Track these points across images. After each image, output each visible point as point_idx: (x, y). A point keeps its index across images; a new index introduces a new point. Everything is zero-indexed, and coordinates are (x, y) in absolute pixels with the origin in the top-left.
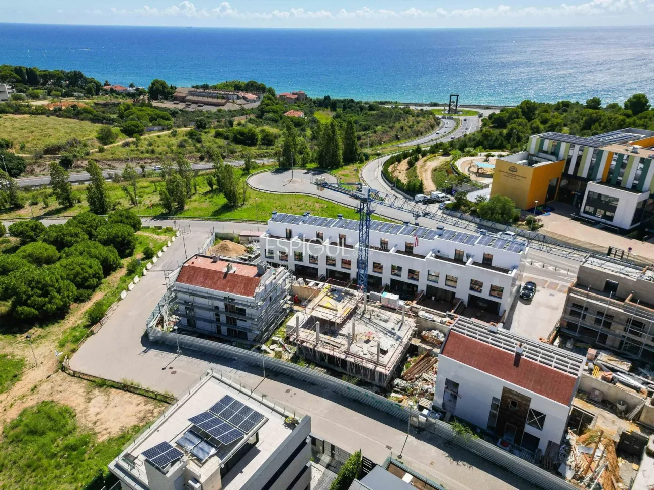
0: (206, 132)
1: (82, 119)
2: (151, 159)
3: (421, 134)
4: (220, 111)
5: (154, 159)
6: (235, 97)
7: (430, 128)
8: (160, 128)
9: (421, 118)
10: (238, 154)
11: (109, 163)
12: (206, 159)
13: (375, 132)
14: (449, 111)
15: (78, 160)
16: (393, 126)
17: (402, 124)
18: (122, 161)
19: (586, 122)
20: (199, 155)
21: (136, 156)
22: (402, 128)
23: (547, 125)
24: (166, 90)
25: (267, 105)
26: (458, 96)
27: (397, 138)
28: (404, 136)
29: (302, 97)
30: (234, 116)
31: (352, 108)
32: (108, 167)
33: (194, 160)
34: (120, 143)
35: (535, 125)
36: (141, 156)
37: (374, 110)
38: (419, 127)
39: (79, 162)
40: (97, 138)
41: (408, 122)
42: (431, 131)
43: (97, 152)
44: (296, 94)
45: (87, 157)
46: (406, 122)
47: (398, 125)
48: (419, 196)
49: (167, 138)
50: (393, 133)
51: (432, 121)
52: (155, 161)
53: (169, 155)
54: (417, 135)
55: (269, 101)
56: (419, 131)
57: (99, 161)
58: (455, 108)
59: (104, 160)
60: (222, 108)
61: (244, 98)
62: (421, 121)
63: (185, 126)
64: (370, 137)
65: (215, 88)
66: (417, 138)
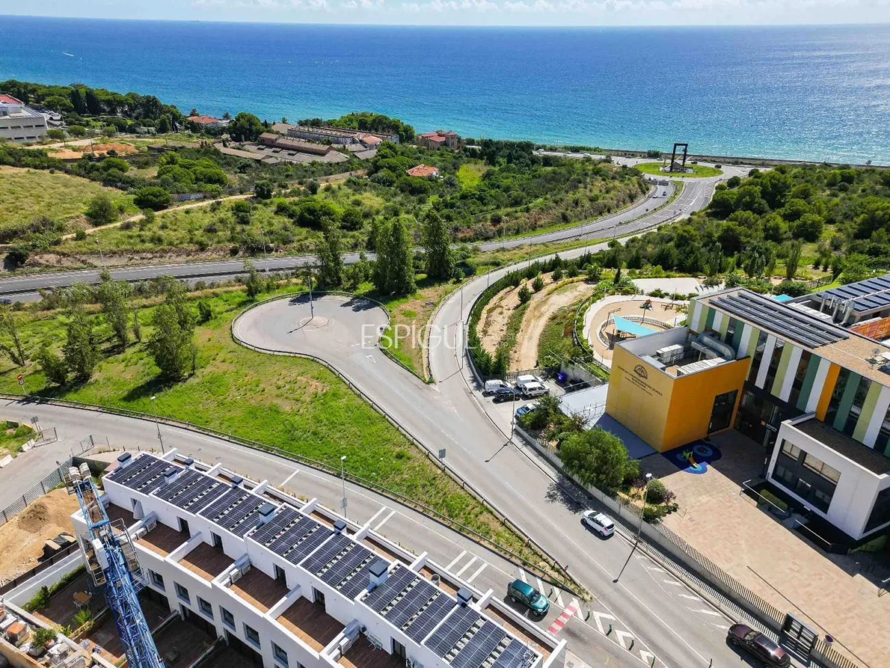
0: (265, 205)
1: (93, 180)
2: (152, 253)
3: (609, 211)
4: (313, 164)
5: (156, 252)
6: (349, 141)
7: (627, 199)
8: (200, 195)
9: (617, 183)
10: (295, 244)
11: (84, 258)
12: (241, 253)
13: (528, 210)
14: (671, 167)
15: (36, 255)
16: (562, 200)
17: (578, 195)
18: (105, 255)
19: (864, 222)
20: (231, 245)
21: (129, 247)
22: (576, 203)
23: (797, 223)
24: (254, 128)
25: (384, 157)
26: (686, 145)
27: (565, 219)
28: (576, 216)
29: (451, 141)
30: (331, 174)
31: (521, 160)
32: (82, 265)
33: (222, 253)
34: (118, 224)
35: (771, 224)
36: (139, 247)
37: (551, 166)
38: (608, 200)
39: (37, 257)
40: (87, 214)
41: (591, 191)
42: (629, 204)
43: (73, 239)
44: (444, 136)
45: (53, 248)
46: (588, 190)
47: (570, 197)
48: (493, 384)
49: (200, 214)
50: (558, 211)
51: (635, 189)
52: (158, 255)
53: (185, 245)
54: (601, 214)
55: (388, 150)
56: (605, 206)
57: (69, 256)
58: (680, 162)
59: (77, 253)
60: (318, 159)
61: (361, 142)
62: (614, 188)
63: (241, 193)
64: (516, 219)
65: (330, 124)
66: (600, 218)
